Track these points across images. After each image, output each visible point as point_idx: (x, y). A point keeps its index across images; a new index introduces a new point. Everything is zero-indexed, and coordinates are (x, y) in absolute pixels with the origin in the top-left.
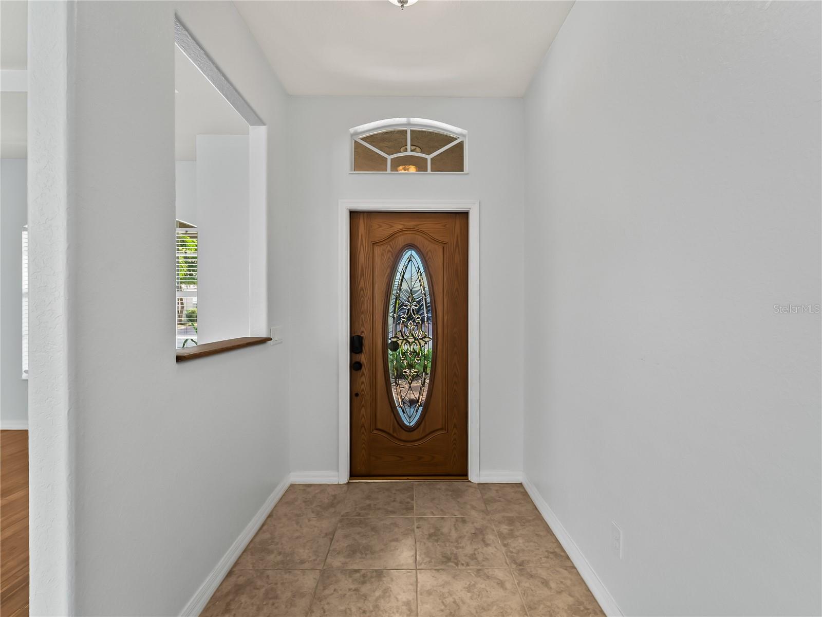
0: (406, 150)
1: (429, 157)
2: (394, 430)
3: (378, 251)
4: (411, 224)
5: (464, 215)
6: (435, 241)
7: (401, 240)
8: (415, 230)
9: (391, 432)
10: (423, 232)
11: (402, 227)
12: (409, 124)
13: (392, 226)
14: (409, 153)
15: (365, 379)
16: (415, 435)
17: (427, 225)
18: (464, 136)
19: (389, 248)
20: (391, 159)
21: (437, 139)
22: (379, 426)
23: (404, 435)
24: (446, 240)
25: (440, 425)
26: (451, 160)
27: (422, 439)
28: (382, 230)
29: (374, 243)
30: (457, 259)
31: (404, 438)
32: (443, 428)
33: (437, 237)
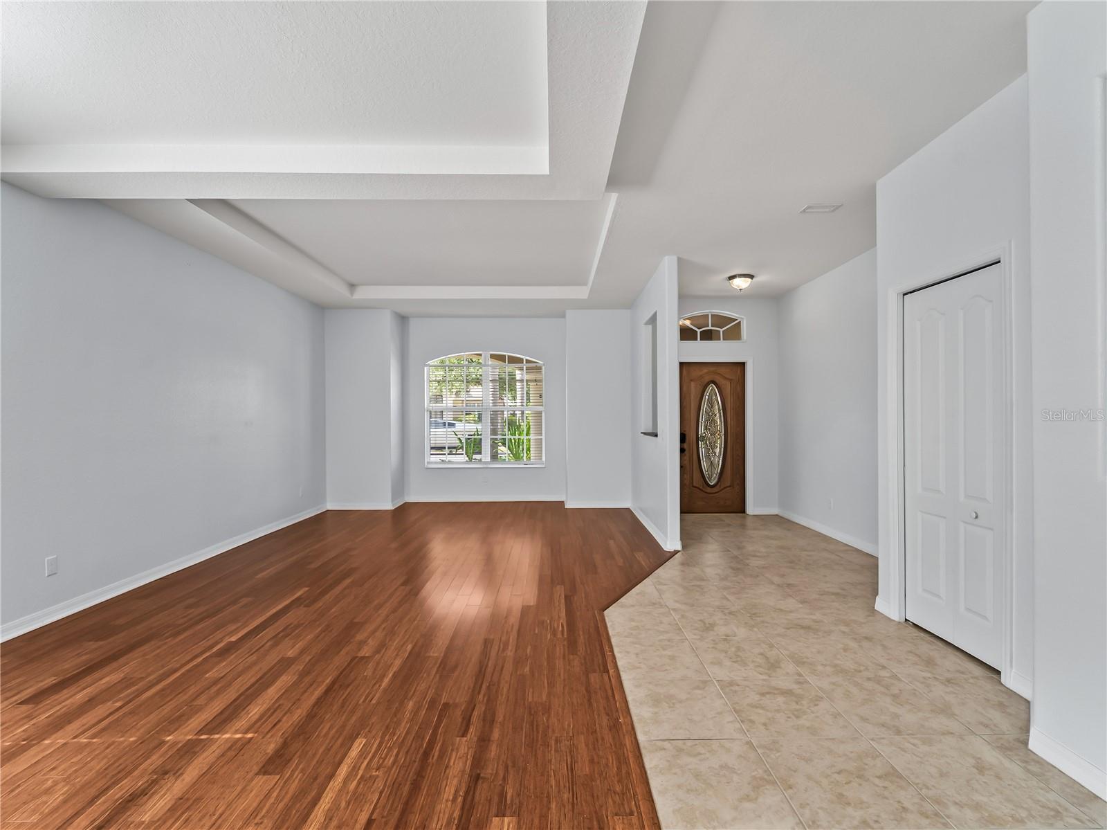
0: (708, 326)
1: (721, 330)
2: (703, 487)
3: (693, 384)
4: (712, 369)
5: (743, 365)
6: (726, 378)
7: (707, 379)
8: (715, 373)
9: (701, 488)
10: (720, 374)
11: (707, 371)
12: (710, 312)
13: (702, 371)
14: (711, 327)
15: (686, 458)
16: (715, 490)
17: (722, 370)
18: (741, 318)
19: (701, 383)
20: (701, 331)
21: (721, 320)
22: (695, 484)
23: (709, 490)
24: (731, 378)
25: (729, 485)
26: (734, 332)
27: (718, 492)
28: (696, 373)
29: (691, 380)
30: (739, 389)
31: (708, 491)
32: (730, 486)
33: (727, 376)
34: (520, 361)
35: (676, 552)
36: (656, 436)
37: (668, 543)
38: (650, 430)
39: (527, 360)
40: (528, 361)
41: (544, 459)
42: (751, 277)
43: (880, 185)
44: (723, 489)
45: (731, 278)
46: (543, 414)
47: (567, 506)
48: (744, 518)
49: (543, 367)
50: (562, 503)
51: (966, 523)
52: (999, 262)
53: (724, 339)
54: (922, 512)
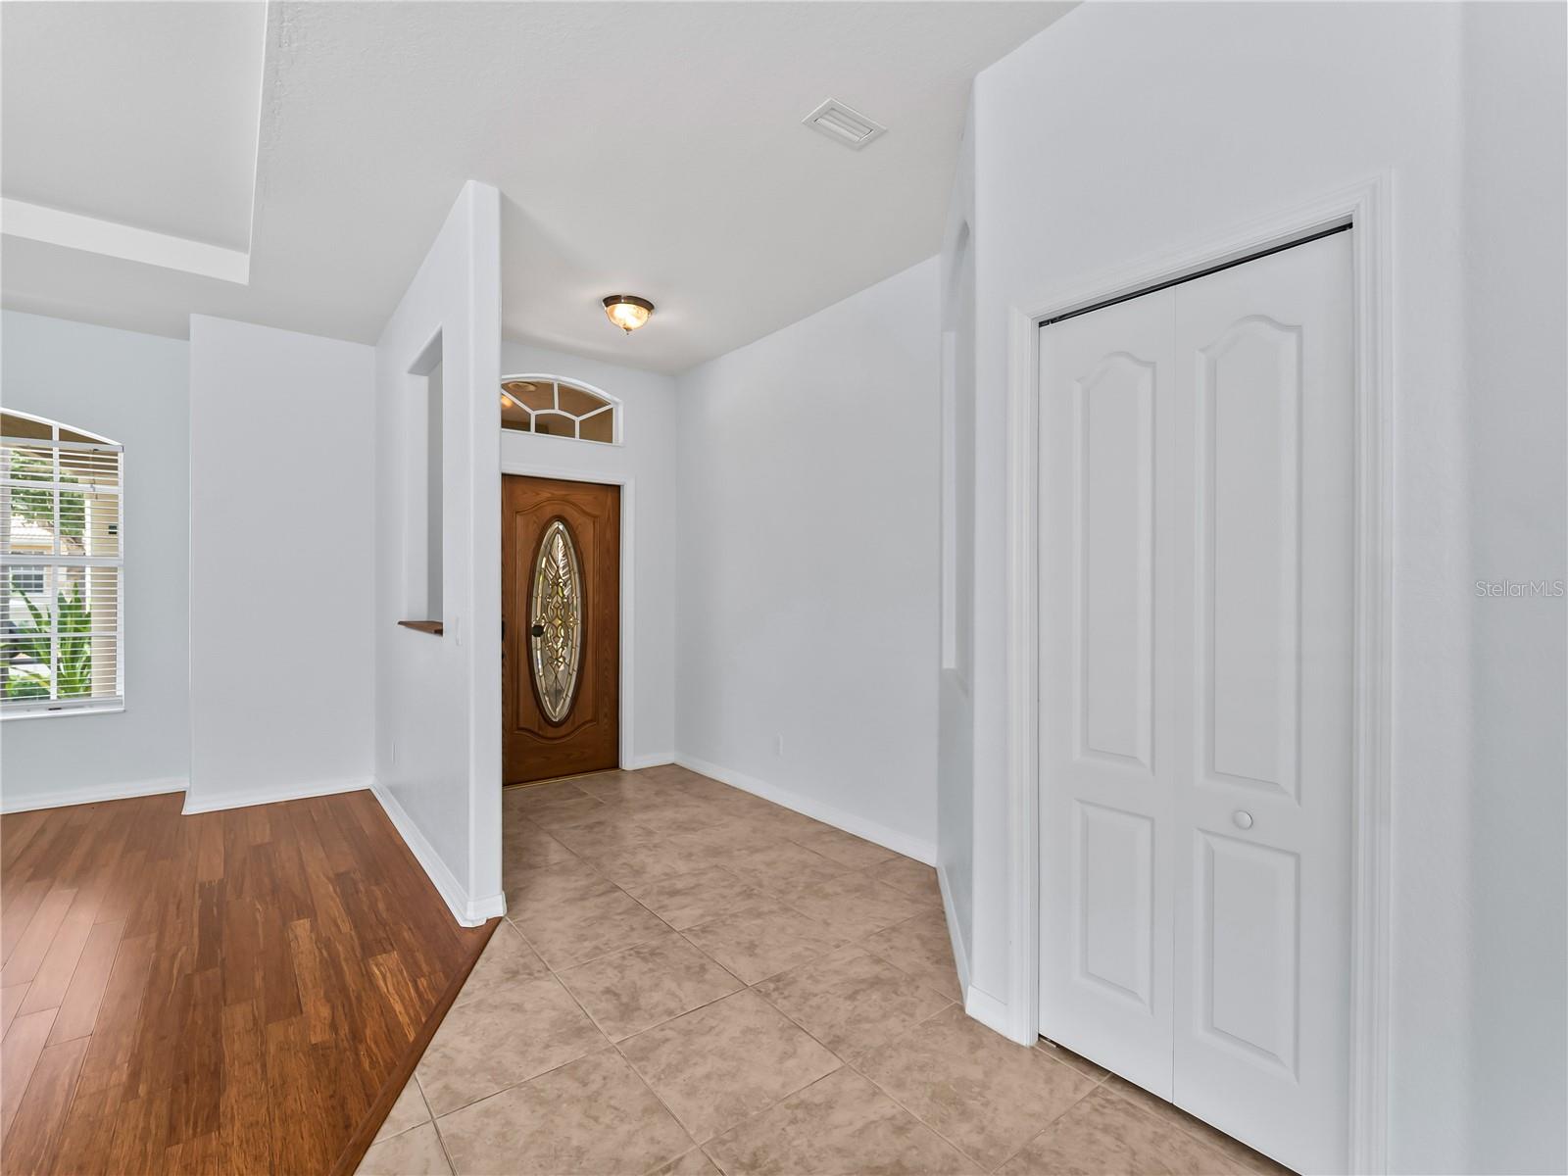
0: (553, 407)
1: (577, 420)
2: (540, 728)
3: (520, 520)
4: (559, 492)
5: (616, 489)
6: (585, 513)
7: (549, 511)
8: (565, 501)
9: (536, 730)
10: (574, 504)
11: (549, 495)
12: (556, 380)
13: (538, 494)
14: (556, 411)
16: (563, 730)
17: (580, 497)
18: (616, 403)
19: (534, 518)
20: (537, 416)
21: (579, 400)
22: (524, 725)
23: (551, 732)
24: (597, 513)
25: (589, 718)
26: (600, 428)
27: (568, 735)
28: (527, 497)
29: (517, 512)
30: (609, 535)
31: (549, 735)
32: (591, 721)
33: (587, 509)
34: (44, 432)
35: (494, 924)
36: (440, 632)
37: (471, 904)
38: (422, 616)
39: (61, 431)
40: (66, 436)
41: (120, 690)
42: (649, 306)
43: (985, 84)
44: (579, 727)
45: (611, 300)
46: (121, 578)
47: (191, 808)
48: (617, 779)
49: (121, 457)
50: (180, 797)
51: (1208, 832)
52: (1350, 226)
53: (581, 437)
54: (1081, 801)
